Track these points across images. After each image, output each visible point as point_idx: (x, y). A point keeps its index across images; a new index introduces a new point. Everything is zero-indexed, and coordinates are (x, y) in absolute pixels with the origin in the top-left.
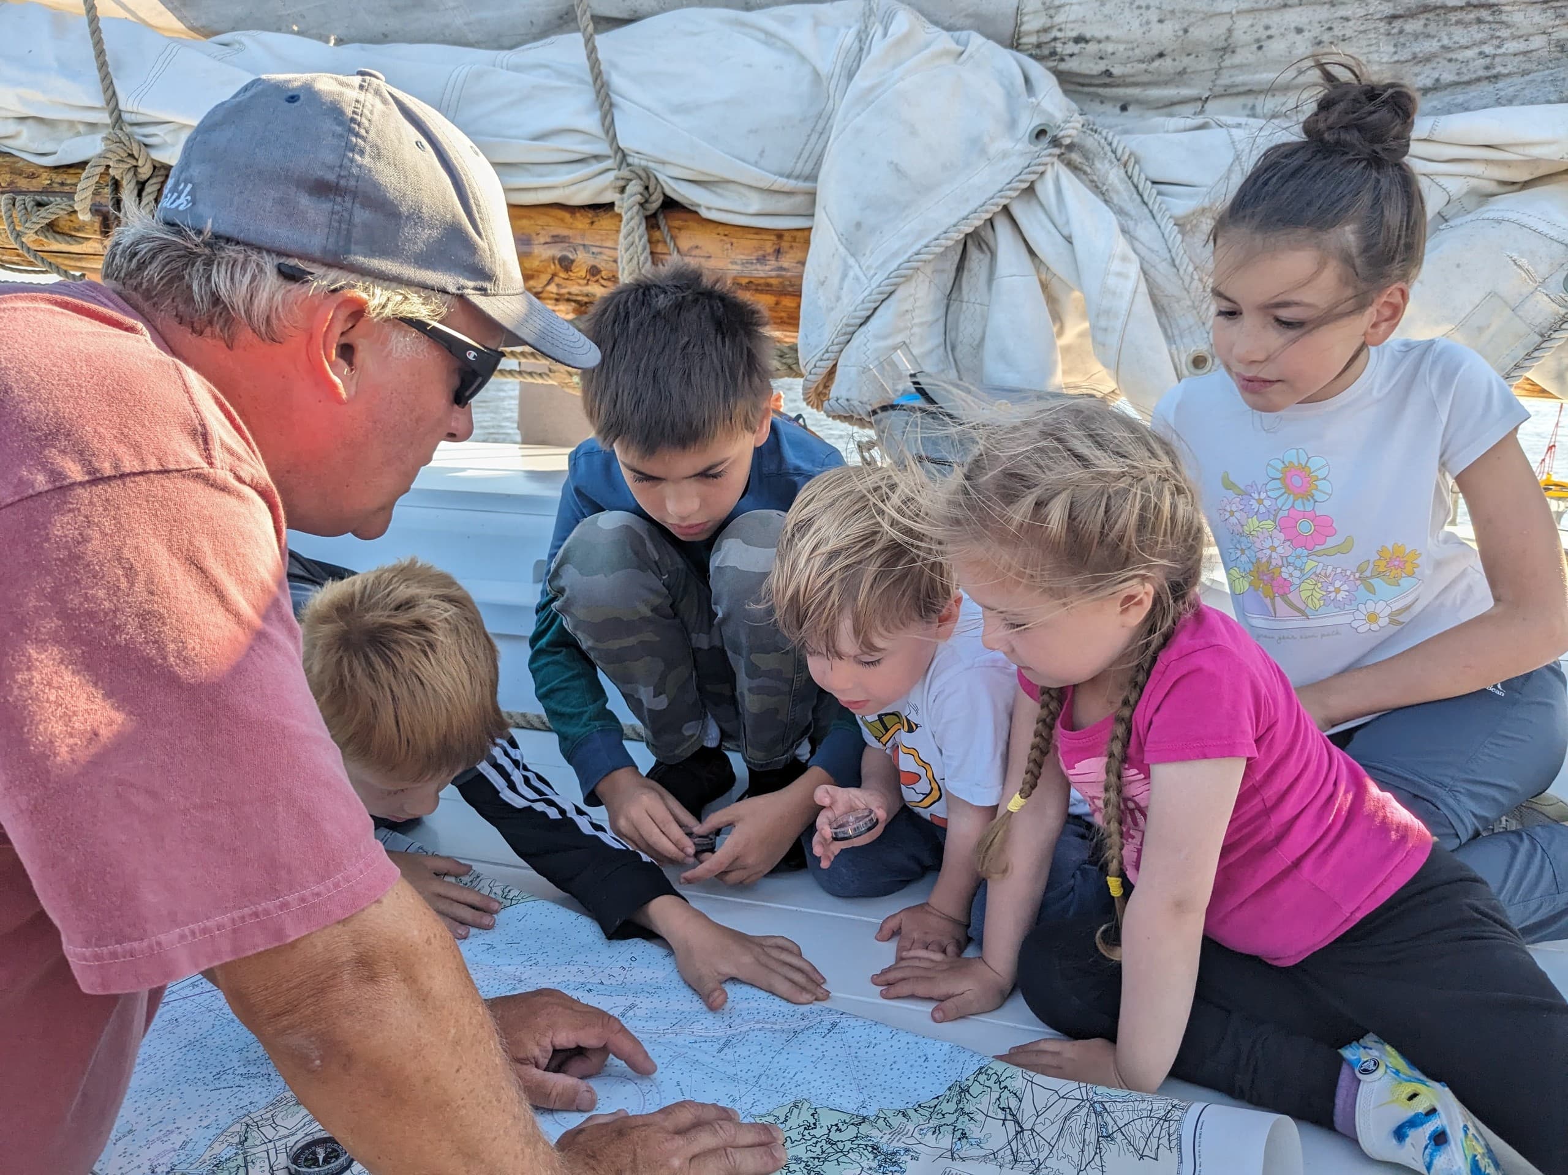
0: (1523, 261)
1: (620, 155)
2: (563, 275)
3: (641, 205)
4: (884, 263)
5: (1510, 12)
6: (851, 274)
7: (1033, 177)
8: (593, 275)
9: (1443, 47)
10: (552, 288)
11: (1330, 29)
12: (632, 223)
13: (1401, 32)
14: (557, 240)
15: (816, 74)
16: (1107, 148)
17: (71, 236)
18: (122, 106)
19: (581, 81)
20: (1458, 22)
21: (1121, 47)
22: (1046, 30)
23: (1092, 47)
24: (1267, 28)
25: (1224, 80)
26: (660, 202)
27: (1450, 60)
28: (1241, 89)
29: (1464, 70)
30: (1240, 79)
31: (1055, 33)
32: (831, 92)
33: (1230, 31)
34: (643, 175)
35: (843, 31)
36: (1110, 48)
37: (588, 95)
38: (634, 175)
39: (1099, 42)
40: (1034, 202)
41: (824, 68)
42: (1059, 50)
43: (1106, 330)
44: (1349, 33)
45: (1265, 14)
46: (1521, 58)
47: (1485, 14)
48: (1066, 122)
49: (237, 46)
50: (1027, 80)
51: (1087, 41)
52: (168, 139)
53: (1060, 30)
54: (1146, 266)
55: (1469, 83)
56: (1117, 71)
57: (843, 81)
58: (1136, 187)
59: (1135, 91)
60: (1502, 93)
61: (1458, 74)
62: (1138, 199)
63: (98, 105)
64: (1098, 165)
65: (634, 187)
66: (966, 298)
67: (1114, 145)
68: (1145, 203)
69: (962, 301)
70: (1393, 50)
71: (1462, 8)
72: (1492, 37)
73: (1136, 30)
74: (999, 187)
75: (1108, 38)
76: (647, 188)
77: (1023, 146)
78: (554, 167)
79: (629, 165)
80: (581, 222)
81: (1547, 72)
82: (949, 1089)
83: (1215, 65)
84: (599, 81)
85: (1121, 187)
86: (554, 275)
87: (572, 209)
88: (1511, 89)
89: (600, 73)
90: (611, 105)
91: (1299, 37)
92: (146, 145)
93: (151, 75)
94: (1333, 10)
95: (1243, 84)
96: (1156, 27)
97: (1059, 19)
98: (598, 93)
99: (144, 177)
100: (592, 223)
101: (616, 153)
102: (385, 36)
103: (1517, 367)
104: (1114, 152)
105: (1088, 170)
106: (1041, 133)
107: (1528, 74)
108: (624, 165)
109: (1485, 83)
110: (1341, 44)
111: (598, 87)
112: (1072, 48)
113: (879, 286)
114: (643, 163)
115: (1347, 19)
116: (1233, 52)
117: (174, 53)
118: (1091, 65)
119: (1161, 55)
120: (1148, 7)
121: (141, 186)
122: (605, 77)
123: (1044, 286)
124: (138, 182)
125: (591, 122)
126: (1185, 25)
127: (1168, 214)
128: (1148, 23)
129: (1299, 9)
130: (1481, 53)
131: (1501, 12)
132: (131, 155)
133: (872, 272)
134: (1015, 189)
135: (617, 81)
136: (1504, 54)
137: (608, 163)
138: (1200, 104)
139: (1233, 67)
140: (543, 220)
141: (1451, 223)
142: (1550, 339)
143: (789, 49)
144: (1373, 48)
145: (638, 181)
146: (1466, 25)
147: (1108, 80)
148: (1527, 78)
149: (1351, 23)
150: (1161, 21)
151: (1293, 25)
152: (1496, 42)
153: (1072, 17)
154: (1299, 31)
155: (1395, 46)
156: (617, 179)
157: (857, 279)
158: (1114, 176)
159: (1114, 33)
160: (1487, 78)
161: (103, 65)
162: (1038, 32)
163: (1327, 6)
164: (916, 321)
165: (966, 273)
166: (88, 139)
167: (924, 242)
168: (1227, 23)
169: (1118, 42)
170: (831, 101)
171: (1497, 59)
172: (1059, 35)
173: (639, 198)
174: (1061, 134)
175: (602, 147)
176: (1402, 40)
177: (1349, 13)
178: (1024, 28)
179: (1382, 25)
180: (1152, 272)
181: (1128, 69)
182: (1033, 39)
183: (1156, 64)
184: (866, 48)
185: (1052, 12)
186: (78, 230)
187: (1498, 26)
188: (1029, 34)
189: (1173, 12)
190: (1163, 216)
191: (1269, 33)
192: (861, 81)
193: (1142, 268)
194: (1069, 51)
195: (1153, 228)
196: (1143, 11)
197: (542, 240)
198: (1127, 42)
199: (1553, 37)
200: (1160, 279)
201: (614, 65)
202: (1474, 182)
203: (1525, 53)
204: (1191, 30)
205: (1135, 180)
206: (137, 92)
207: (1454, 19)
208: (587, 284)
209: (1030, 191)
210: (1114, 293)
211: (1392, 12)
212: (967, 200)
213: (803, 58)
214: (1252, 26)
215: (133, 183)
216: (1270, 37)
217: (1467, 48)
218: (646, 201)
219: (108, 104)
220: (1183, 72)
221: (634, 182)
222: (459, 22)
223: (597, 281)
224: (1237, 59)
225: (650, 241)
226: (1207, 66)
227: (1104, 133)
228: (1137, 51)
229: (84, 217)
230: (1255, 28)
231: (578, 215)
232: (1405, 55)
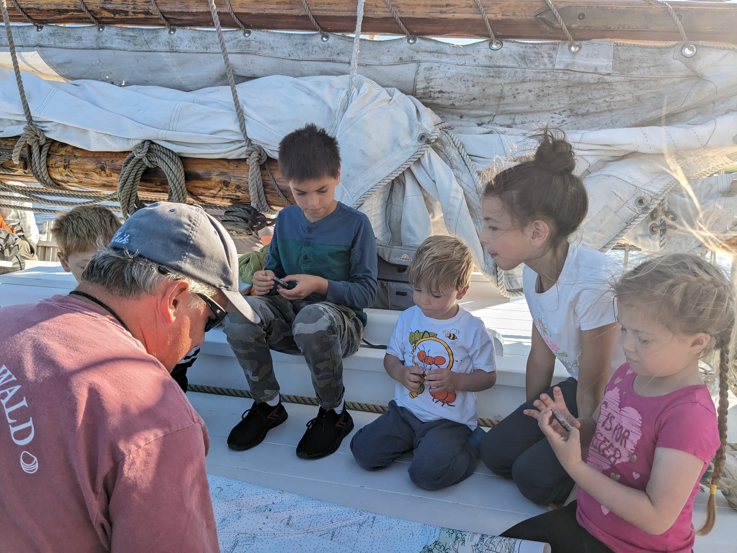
0: (618, 194)
1: (248, 140)
2: (225, 188)
3: (258, 161)
4: (359, 191)
5: (617, 85)
6: (345, 195)
7: (419, 156)
8: (238, 189)
9: (589, 98)
10: (221, 193)
11: (543, 91)
12: (254, 170)
13: (572, 92)
14: (222, 174)
15: (330, 109)
16: (451, 141)
17: (10, 169)
18: (32, 115)
19: (231, 109)
20: (595, 89)
21: (458, 96)
22: (426, 88)
23: (446, 95)
24: (517, 90)
25: (501, 109)
26: (266, 159)
27: (593, 103)
28: (508, 112)
29: (598, 107)
30: (508, 108)
31: (430, 89)
32: (336, 118)
33: (502, 90)
34: (258, 149)
35: (341, 91)
36: (453, 95)
37: (234, 115)
38: (254, 150)
39: (449, 93)
40: (420, 165)
41: (333, 107)
42: (432, 95)
43: (450, 220)
44: (550, 92)
45: (515, 84)
46: (621, 102)
47: (605, 86)
48: (433, 133)
49: (82, 87)
50: (418, 111)
51: (444, 93)
52: (53, 129)
53: (432, 88)
54: (466, 193)
55: (600, 112)
56: (457, 104)
57: (341, 113)
58: (463, 158)
59: (466, 111)
60: (613, 118)
61: (596, 109)
62: (464, 163)
63: (21, 114)
64: (447, 148)
65: (255, 155)
66: (394, 203)
67: (454, 140)
68: (467, 165)
69: (392, 204)
70: (568, 99)
71: (596, 83)
72: (609, 95)
73: (464, 90)
74: (405, 160)
75: (452, 92)
76: (260, 154)
77: (415, 142)
78: (220, 145)
79: (252, 145)
80: (233, 166)
81: (632, 109)
82: (424, 548)
83: (497, 103)
84: (239, 110)
85: (456, 157)
86: (221, 188)
87: (228, 161)
88: (617, 116)
89: (239, 106)
90: (244, 120)
91: (531, 93)
92: (42, 131)
93: (45, 102)
94: (543, 84)
95: (509, 110)
96: (472, 88)
97: (431, 84)
98: (238, 115)
99: (42, 144)
100: (237, 167)
101: (246, 140)
102: (147, 81)
103: (617, 236)
104: (454, 143)
105: (443, 150)
106: (422, 137)
107: (625, 109)
108: (250, 145)
109: (608, 112)
110: (547, 96)
111: (238, 112)
112: (437, 95)
113: (357, 201)
114: (258, 144)
115: (550, 87)
116: (504, 99)
117: (55, 92)
118: (446, 102)
119: (474, 99)
120: (468, 81)
121: (41, 148)
122: (241, 108)
123: (425, 199)
124: (39, 146)
125: (236, 127)
126: (483, 88)
127: (475, 170)
128: (468, 87)
129: (530, 83)
130: (605, 101)
131: (612, 85)
132: (36, 136)
133: (354, 195)
134: (412, 161)
135: (247, 110)
136: (614, 101)
137: (244, 144)
138: (492, 117)
139: (504, 104)
140: (216, 165)
141: (591, 175)
142: (630, 225)
143: (318, 98)
144: (560, 98)
145: (257, 152)
146: (598, 90)
147: (454, 107)
148: (624, 111)
149: (551, 89)
150: (473, 86)
151: (527, 89)
152: (611, 97)
153: (437, 84)
154: (530, 91)
155: (570, 97)
156: (247, 151)
157: (348, 197)
158: (453, 153)
159: (454, 90)
160: (608, 110)
161: (23, 97)
162: (423, 88)
163: (540, 82)
164: (373, 214)
165: (393, 193)
166: (17, 126)
167: (375, 183)
168: (500, 88)
169: (457, 93)
170: (336, 120)
171: (612, 103)
172: (432, 90)
173: (257, 159)
174: (431, 138)
175: (241, 137)
176: (572, 95)
177: (550, 85)
178: (417, 87)
179: (564, 90)
180: (469, 195)
181: (461, 104)
182: (422, 91)
183: (473, 102)
184: (350, 98)
185: (429, 81)
186: (13, 167)
187: (611, 90)
188: (420, 89)
189: (478, 83)
190: (473, 172)
191: (518, 91)
192: (348, 114)
193: (464, 193)
194: (436, 96)
195: (469, 176)
196: (466, 82)
197: (216, 174)
198: (460, 94)
199: (634, 95)
200: (472, 198)
201: (244, 102)
202: (600, 158)
203: (623, 101)
204: (486, 90)
205: (462, 155)
206: (39, 109)
207: (593, 88)
208: (236, 192)
209: (418, 162)
210: (453, 205)
211: (567, 85)
212: (392, 166)
213: (324, 102)
214: (511, 89)
215: (37, 147)
216: (518, 93)
217: (599, 99)
218: (260, 159)
219: (26, 114)
220: (484, 105)
221: (254, 152)
222: (179, 77)
223: (240, 191)
224: (505, 101)
225: (262, 175)
226: (494, 104)
227: (450, 134)
228: (464, 97)
229: (17, 162)
230: (512, 90)
231: (231, 163)
232: (574, 101)
